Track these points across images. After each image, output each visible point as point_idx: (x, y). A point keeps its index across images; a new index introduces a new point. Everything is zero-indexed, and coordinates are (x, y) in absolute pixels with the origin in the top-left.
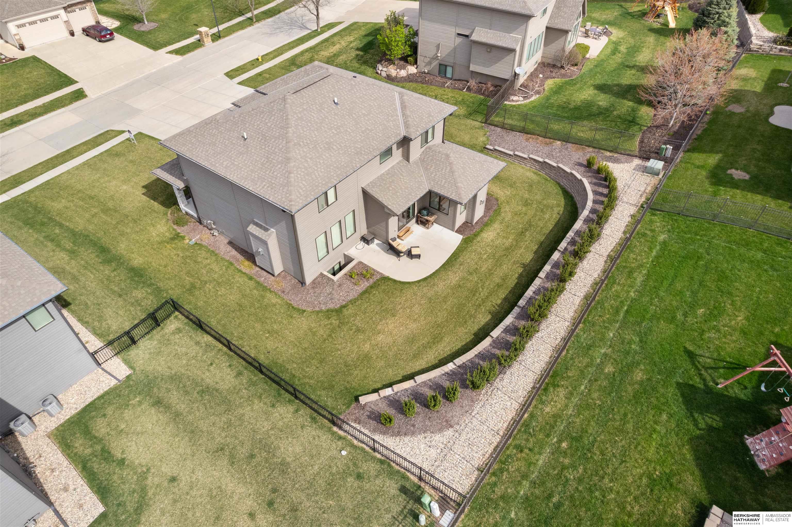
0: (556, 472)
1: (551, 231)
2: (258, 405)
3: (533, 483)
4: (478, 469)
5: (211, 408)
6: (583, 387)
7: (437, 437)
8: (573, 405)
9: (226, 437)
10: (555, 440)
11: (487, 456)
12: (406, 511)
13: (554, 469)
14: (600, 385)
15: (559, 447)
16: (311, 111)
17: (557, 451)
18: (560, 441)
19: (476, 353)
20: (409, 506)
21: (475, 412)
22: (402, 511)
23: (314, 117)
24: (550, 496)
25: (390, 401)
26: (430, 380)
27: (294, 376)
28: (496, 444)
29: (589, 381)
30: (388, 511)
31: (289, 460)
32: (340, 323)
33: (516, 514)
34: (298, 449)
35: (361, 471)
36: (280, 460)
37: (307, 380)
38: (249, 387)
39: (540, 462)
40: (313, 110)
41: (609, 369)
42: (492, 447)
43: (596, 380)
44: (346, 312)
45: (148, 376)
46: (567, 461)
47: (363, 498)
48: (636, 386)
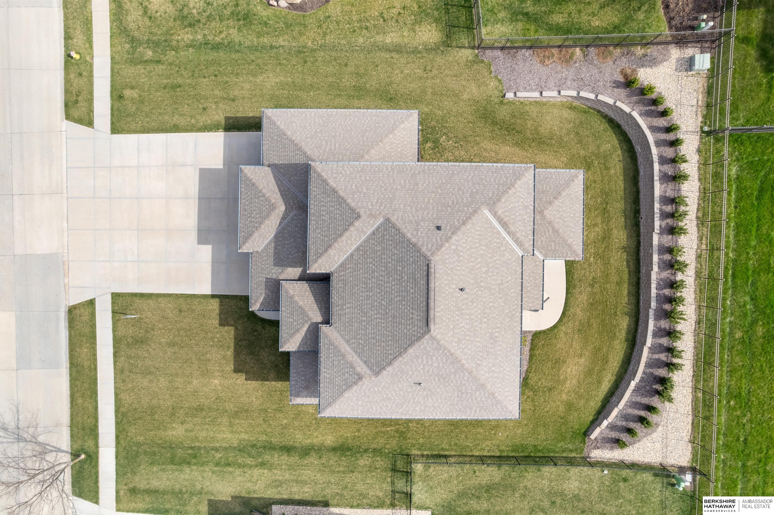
0: (735, 423)
1: (625, 189)
2: (529, 476)
3: (725, 435)
4: (690, 442)
5: (503, 495)
6: (726, 356)
7: (654, 435)
8: (725, 372)
9: (529, 503)
10: (725, 402)
11: (690, 431)
12: (665, 485)
13: (733, 421)
14: (737, 350)
15: (730, 406)
16: (458, 325)
17: (730, 409)
18: (728, 402)
19: (644, 365)
20: (665, 481)
21: (668, 408)
22: (663, 486)
23: (463, 327)
24: (738, 439)
25: (611, 428)
26: (627, 402)
27: (535, 446)
28: (691, 422)
29: (728, 349)
30: (655, 489)
31: (576, 492)
32: (533, 392)
33: (724, 456)
34: (577, 484)
35: (624, 476)
36: (571, 495)
37: (545, 443)
38: (513, 469)
39: (723, 420)
40: (458, 320)
41: (738, 335)
42: (690, 425)
43: (733, 347)
44: (531, 382)
45: (444, 505)
46: (738, 413)
47: (637, 490)
48: (761, 340)
